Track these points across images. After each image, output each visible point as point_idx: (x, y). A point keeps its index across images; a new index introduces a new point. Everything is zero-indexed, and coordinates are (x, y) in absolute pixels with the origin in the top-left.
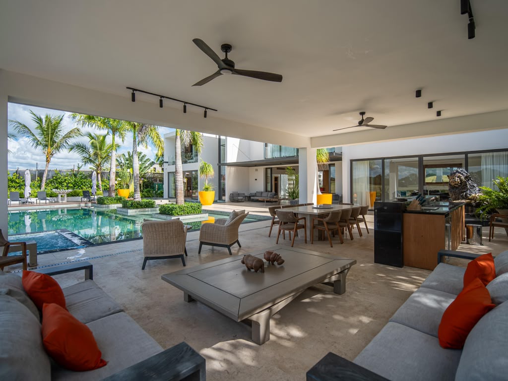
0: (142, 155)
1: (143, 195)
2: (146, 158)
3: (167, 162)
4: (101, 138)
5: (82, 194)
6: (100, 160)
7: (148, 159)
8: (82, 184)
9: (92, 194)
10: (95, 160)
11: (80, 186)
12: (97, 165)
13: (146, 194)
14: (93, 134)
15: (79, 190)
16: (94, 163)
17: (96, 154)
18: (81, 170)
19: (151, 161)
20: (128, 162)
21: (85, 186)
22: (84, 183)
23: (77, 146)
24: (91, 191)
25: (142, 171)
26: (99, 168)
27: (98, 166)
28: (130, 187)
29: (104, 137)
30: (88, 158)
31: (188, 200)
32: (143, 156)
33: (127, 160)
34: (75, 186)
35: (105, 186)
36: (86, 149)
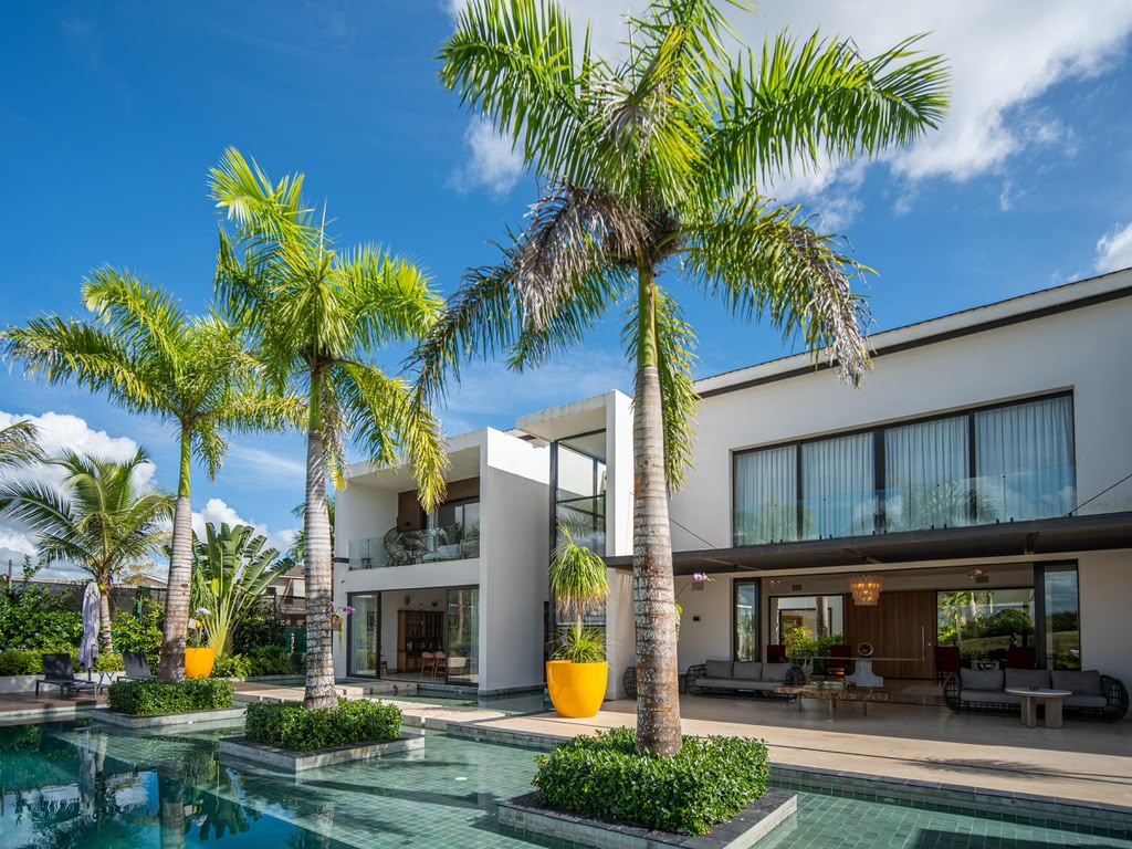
0: (254, 535)
1: (259, 666)
2: (266, 547)
3: (346, 561)
4: (114, 473)
5: (37, 665)
6: (108, 546)
7: (273, 550)
8: (40, 629)
9: (82, 666)
10: (90, 546)
11: (32, 636)
12: (96, 564)
13: (269, 664)
14: (83, 459)
15: (28, 652)
16: (85, 556)
17: (95, 527)
18: (37, 578)
19: (281, 558)
20: (206, 558)
21: (49, 635)
22: (48, 624)
23: (24, 495)
24: (73, 652)
25: (252, 588)
26: (106, 575)
27: (102, 570)
28: (210, 641)
29: (127, 470)
30: (61, 541)
31: (428, 686)
32: (256, 542)
33: (203, 552)
34: (12, 636)
35: (123, 635)
36: (56, 507)
